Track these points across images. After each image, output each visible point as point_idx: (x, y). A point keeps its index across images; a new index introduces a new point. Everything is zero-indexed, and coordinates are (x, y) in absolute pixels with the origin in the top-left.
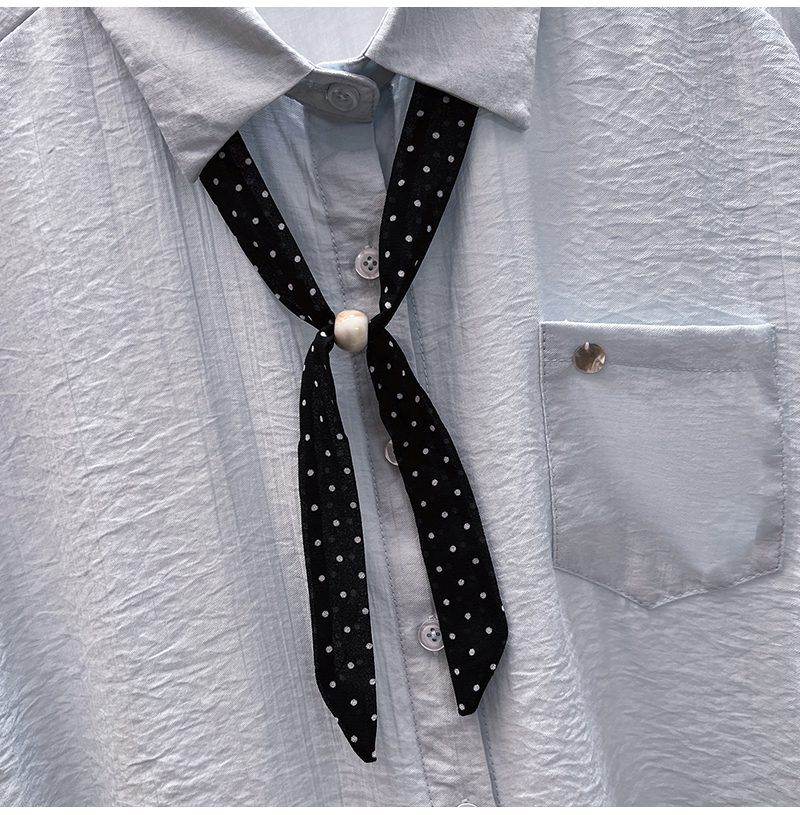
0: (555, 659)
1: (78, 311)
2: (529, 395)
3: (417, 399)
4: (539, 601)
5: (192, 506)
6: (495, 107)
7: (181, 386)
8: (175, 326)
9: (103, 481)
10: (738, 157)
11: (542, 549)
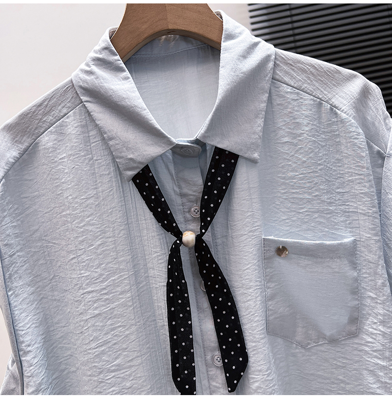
0: (267, 371)
1: (82, 230)
2: (258, 266)
3: (214, 266)
4: (261, 348)
5: (124, 307)
6: (246, 155)
7: (121, 259)
8: (120, 236)
9: (90, 297)
10: (341, 172)
11: (262, 327)
